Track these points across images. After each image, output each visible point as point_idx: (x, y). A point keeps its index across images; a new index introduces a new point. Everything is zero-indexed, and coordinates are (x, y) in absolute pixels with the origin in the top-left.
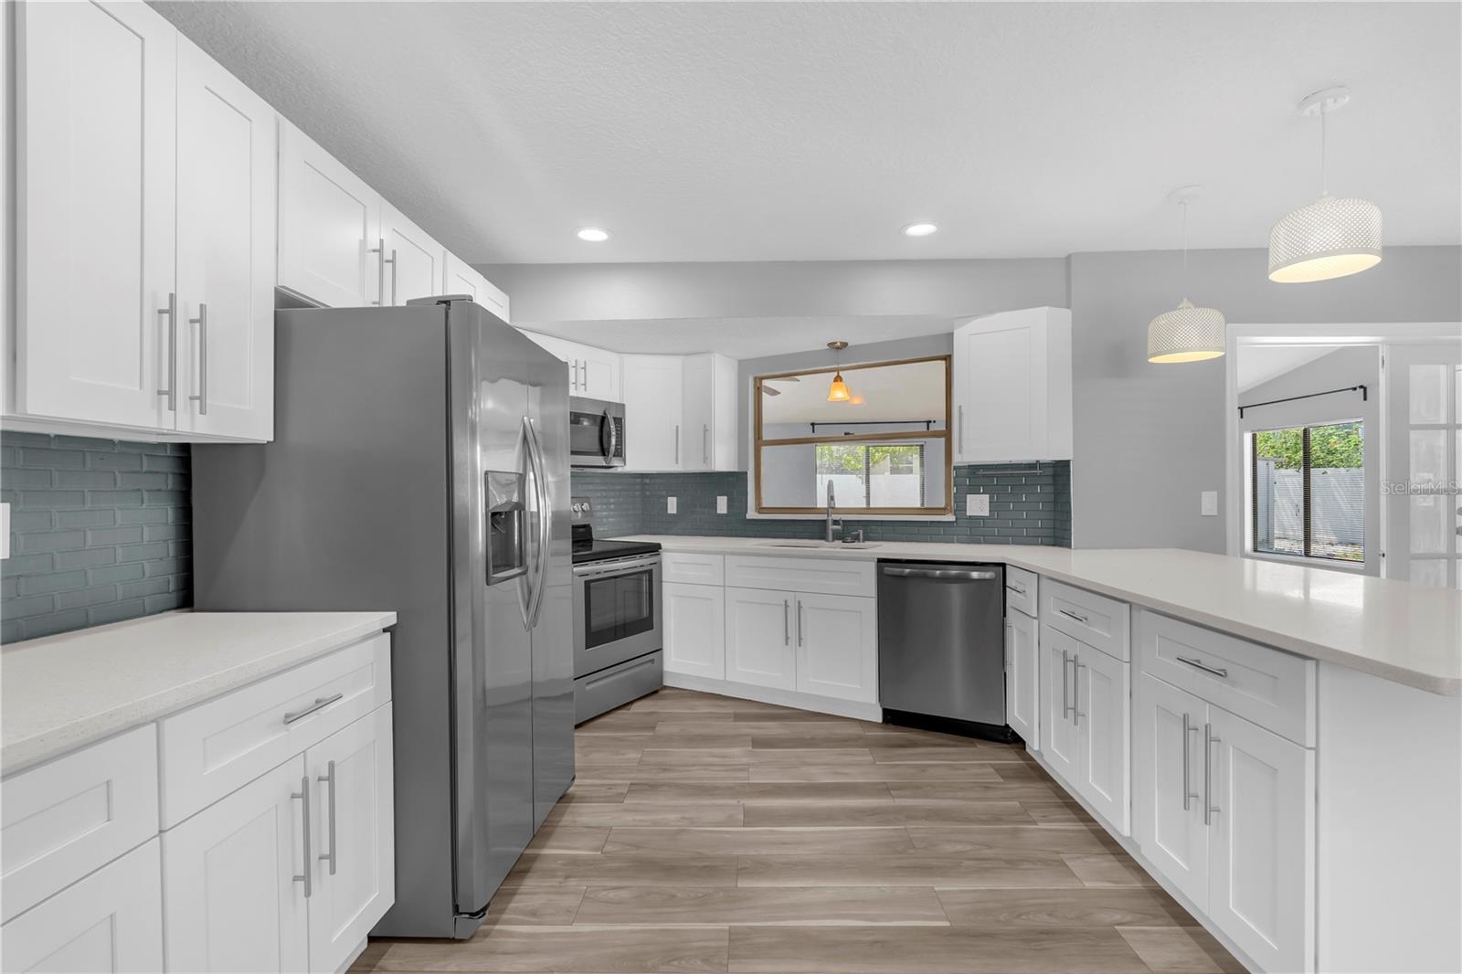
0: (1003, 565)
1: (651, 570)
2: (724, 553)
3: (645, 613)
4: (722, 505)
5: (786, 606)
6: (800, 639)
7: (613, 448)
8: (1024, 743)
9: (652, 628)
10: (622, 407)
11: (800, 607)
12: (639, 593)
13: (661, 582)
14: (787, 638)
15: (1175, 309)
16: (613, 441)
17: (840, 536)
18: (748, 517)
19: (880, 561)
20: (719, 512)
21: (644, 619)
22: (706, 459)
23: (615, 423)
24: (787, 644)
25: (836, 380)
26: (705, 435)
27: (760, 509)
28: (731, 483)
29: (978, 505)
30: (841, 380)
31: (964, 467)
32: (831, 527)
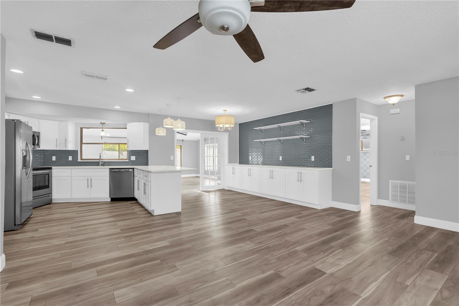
0: (134, 168)
1: (49, 174)
2: (71, 169)
3: (47, 184)
4: (70, 158)
5: (88, 180)
6: (91, 186)
7: (36, 143)
8: (137, 200)
9: (49, 188)
10: (39, 133)
11: (91, 179)
12: (45, 180)
13: (52, 177)
14: (88, 186)
15: (159, 127)
16: (37, 141)
17: (102, 165)
18: (78, 161)
19: (110, 169)
20: (69, 160)
21: (46, 186)
22: (66, 147)
23: (37, 137)
24: (88, 187)
25: (102, 131)
26: (65, 141)
27: (82, 159)
28: (74, 153)
29: (133, 158)
30: (103, 131)
31: (130, 151)
32: (101, 163)
